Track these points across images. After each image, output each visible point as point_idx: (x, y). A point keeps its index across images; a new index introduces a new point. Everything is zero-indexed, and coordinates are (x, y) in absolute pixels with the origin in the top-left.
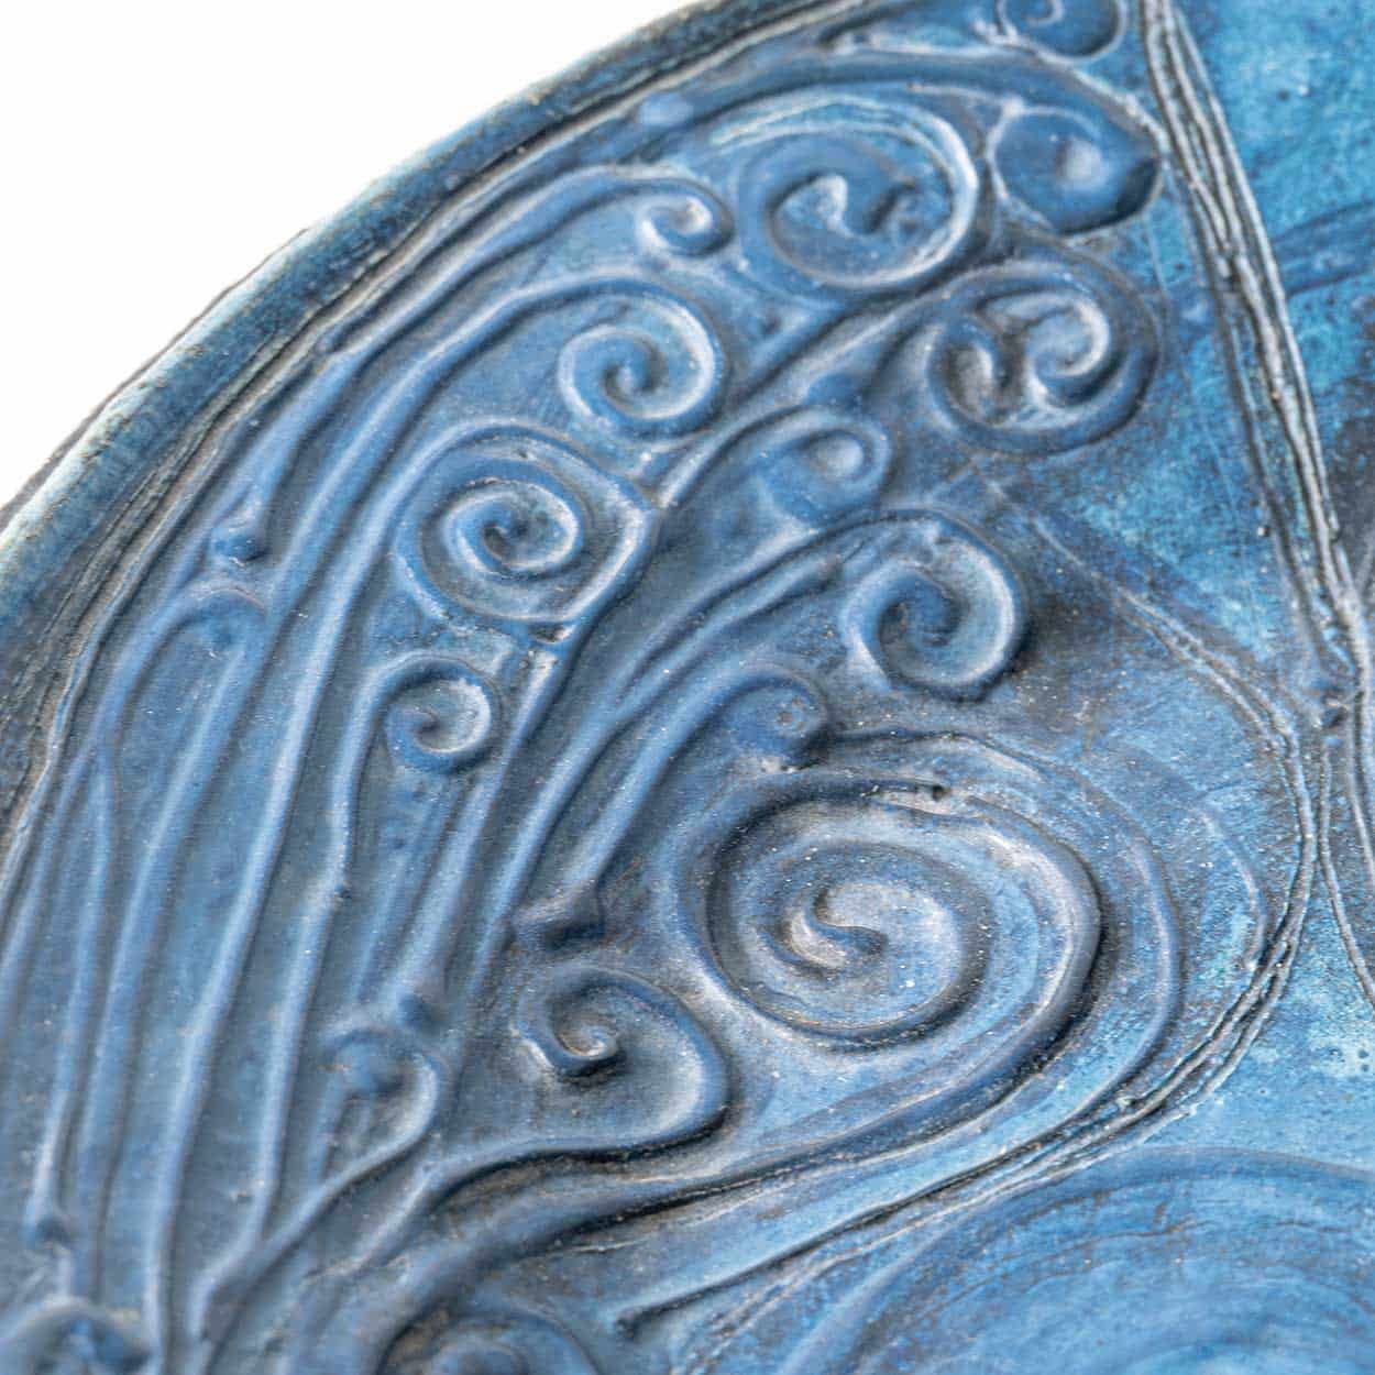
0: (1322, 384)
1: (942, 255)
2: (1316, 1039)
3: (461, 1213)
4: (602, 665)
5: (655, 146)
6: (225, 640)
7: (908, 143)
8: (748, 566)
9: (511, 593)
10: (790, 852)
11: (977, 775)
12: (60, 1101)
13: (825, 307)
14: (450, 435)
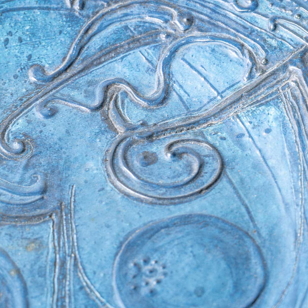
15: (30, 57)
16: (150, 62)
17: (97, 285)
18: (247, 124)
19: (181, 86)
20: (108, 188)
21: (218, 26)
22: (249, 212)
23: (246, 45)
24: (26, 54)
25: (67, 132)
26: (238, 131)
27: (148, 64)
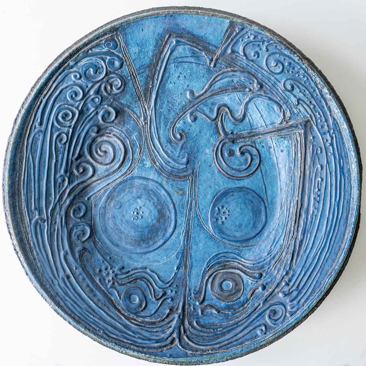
0: (142, 84)
1: (103, 76)
2: (145, 163)
3: (71, 193)
4: (76, 128)
5: (72, 67)
6: (39, 136)
7: (98, 63)
8: (89, 114)
9: (66, 123)
10: (97, 143)
11: (113, 131)
12: (33, 193)
13: (92, 84)
14: (57, 106)
15: (188, 86)
16: (240, 100)
17: (203, 216)
18: (274, 144)
19: (250, 115)
20: (213, 166)
21: (273, 94)
22: (266, 189)
23: (283, 107)
24: (187, 84)
25: (200, 132)
26: (269, 145)
27: (239, 101)
